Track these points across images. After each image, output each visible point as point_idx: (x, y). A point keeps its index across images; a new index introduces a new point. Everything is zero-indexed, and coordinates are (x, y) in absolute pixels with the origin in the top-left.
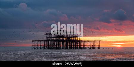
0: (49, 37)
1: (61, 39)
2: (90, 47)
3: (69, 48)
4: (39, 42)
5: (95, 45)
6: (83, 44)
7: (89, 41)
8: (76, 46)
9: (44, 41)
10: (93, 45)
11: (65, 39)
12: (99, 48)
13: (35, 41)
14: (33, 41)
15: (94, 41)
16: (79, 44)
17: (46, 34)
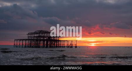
0: (31, 37)
1: (42, 38)
2: (68, 46)
3: (49, 47)
4: (21, 41)
5: (72, 45)
6: (61, 43)
7: (67, 41)
8: (56, 45)
9: (26, 40)
10: (70, 45)
11: (45, 39)
12: (76, 47)
13: (17, 40)
14: (15, 40)
15: (72, 41)
16: (59, 43)
17: (28, 34)
